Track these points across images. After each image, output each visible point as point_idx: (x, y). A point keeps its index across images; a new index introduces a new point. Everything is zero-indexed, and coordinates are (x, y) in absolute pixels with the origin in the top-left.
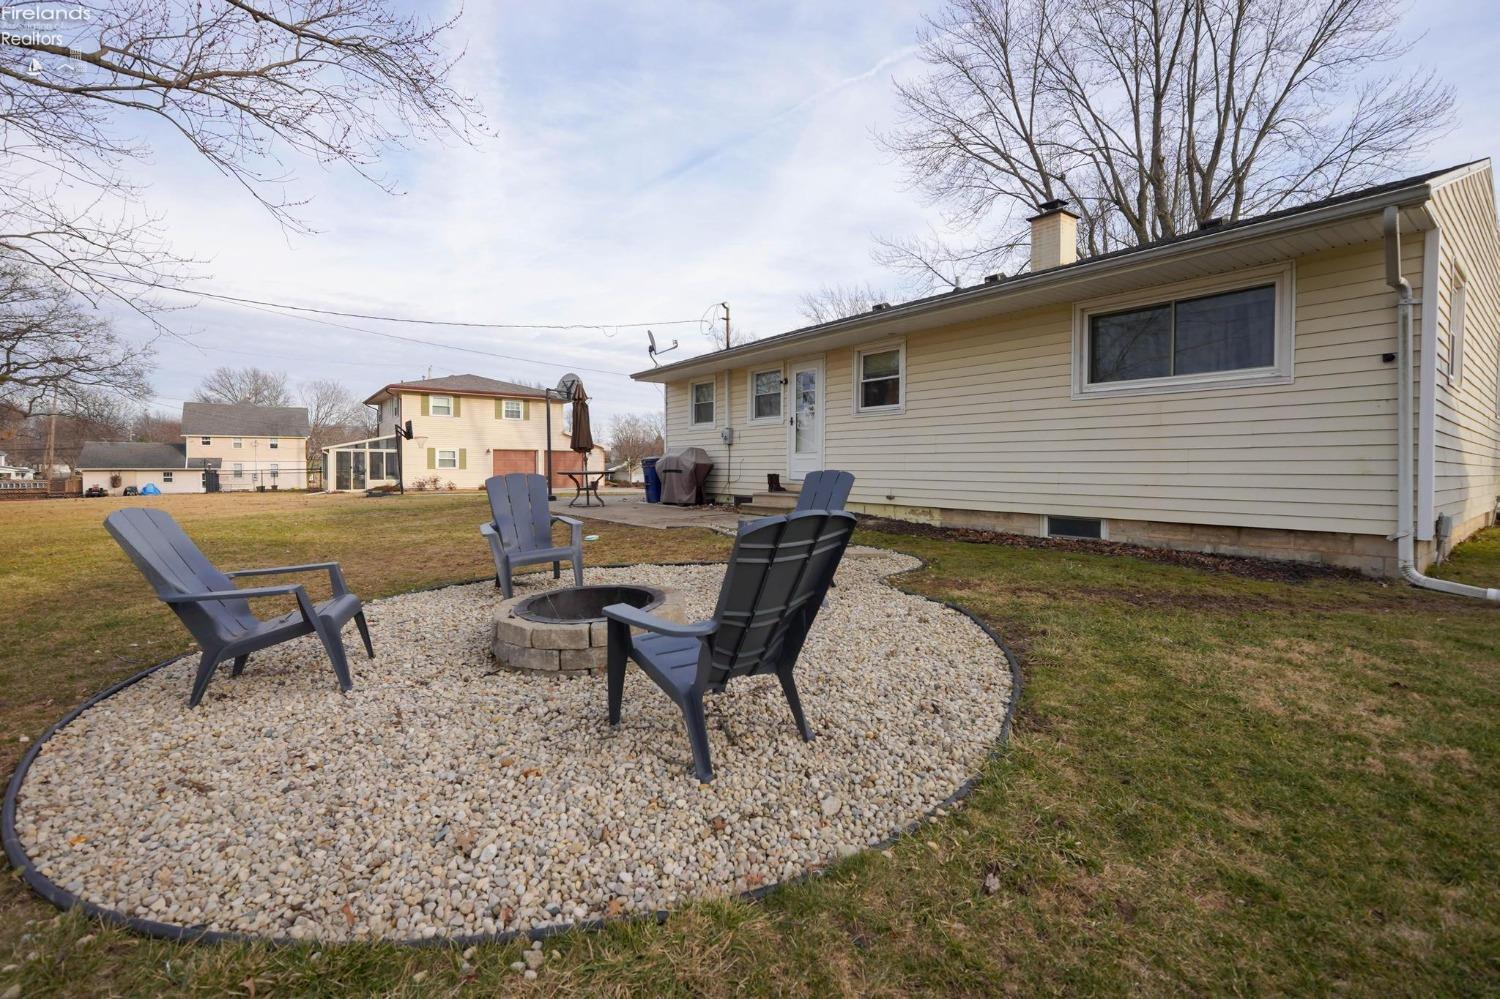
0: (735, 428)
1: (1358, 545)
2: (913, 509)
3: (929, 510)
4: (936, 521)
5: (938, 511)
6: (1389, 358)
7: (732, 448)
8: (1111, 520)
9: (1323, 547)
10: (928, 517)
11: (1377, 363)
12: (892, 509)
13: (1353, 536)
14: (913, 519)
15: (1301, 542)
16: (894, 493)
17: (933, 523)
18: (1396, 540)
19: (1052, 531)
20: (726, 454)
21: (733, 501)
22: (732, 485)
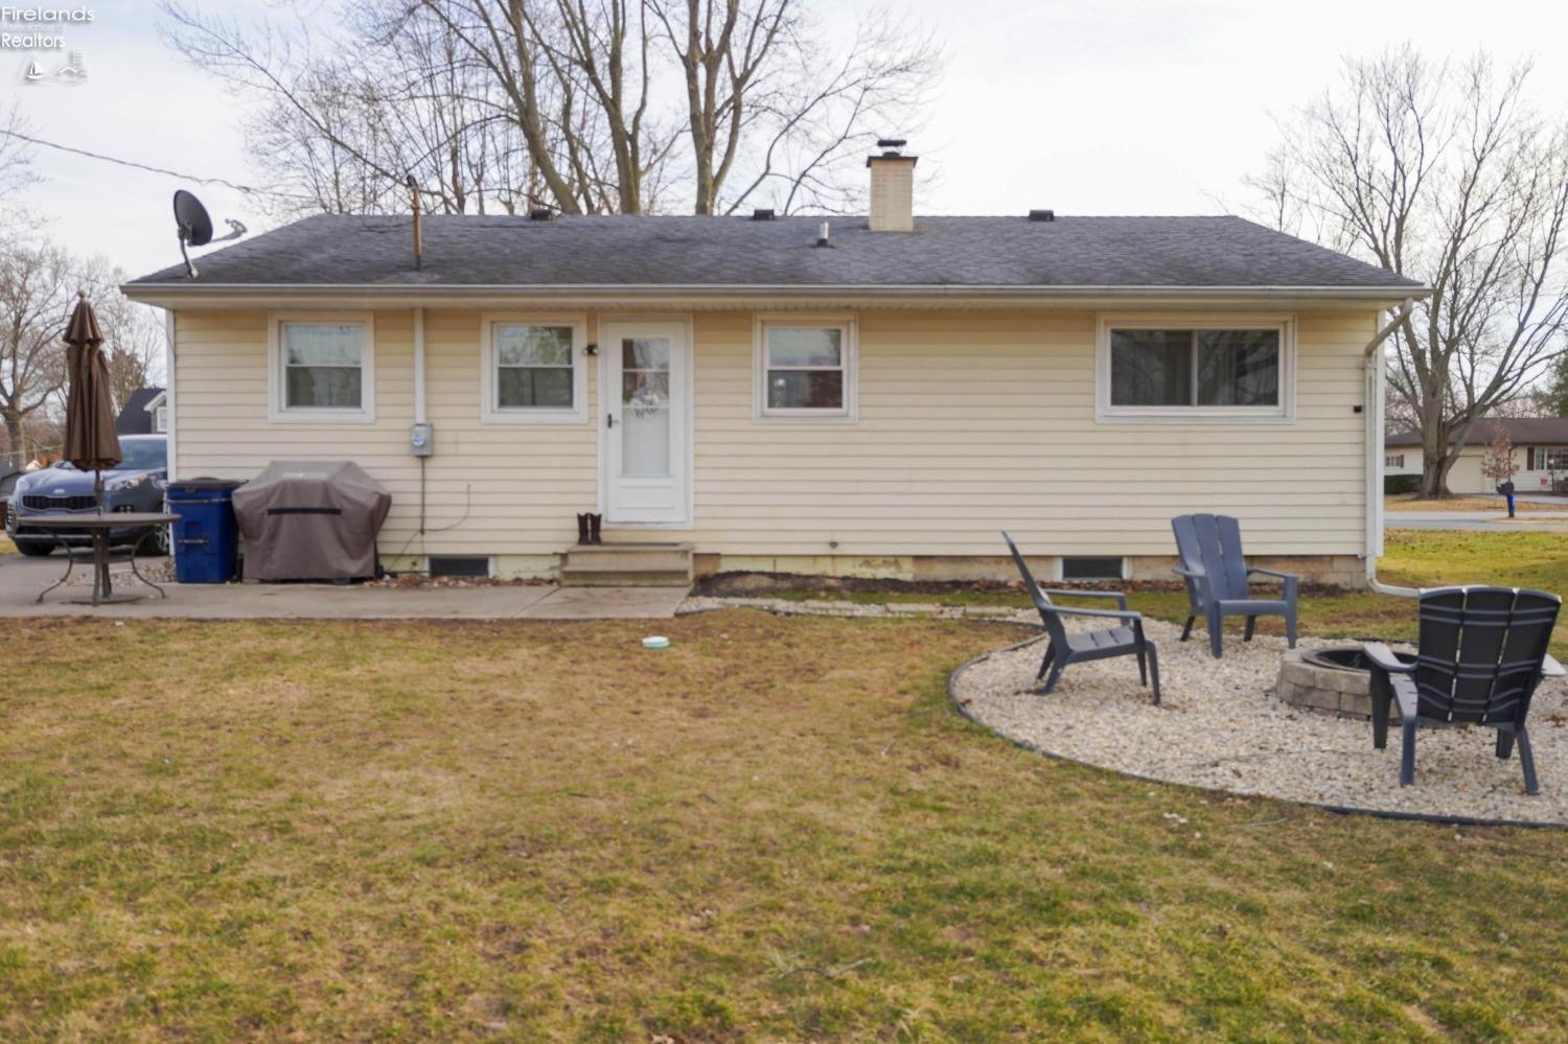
0: (438, 424)
1: (1337, 564)
2: (867, 560)
3: (895, 560)
4: (907, 573)
5: (911, 560)
6: (1358, 409)
7: (429, 463)
8: (1133, 557)
9: (1312, 567)
10: (893, 569)
11: (1350, 413)
12: (828, 561)
13: (1332, 557)
14: (866, 573)
15: (1298, 565)
16: (837, 538)
17: (900, 577)
18: (1364, 558)
19: (1067, 573)
20: (417, 474)
21: (425, 566)
22: (428, 537)
